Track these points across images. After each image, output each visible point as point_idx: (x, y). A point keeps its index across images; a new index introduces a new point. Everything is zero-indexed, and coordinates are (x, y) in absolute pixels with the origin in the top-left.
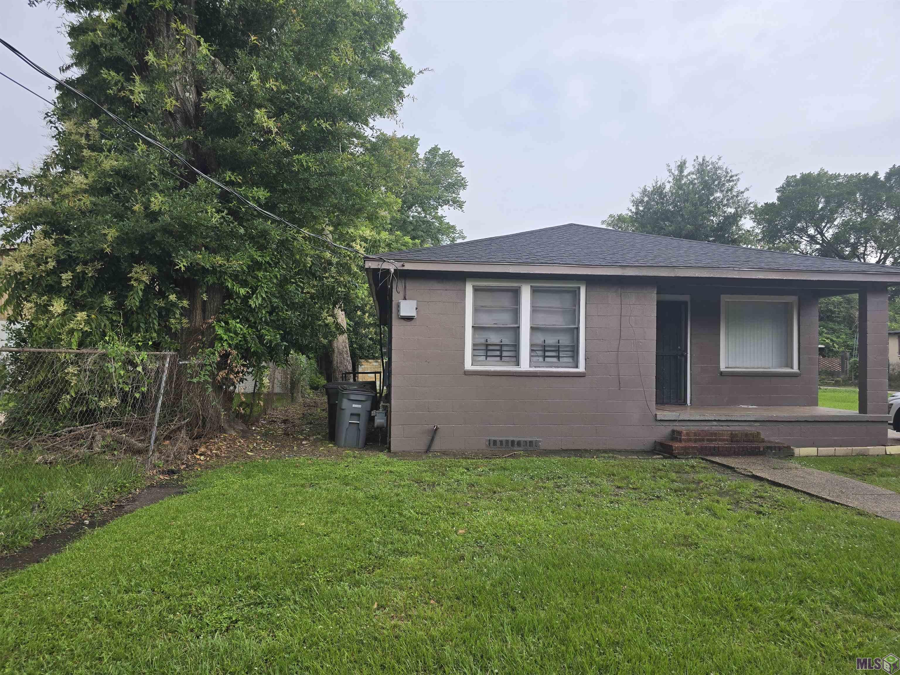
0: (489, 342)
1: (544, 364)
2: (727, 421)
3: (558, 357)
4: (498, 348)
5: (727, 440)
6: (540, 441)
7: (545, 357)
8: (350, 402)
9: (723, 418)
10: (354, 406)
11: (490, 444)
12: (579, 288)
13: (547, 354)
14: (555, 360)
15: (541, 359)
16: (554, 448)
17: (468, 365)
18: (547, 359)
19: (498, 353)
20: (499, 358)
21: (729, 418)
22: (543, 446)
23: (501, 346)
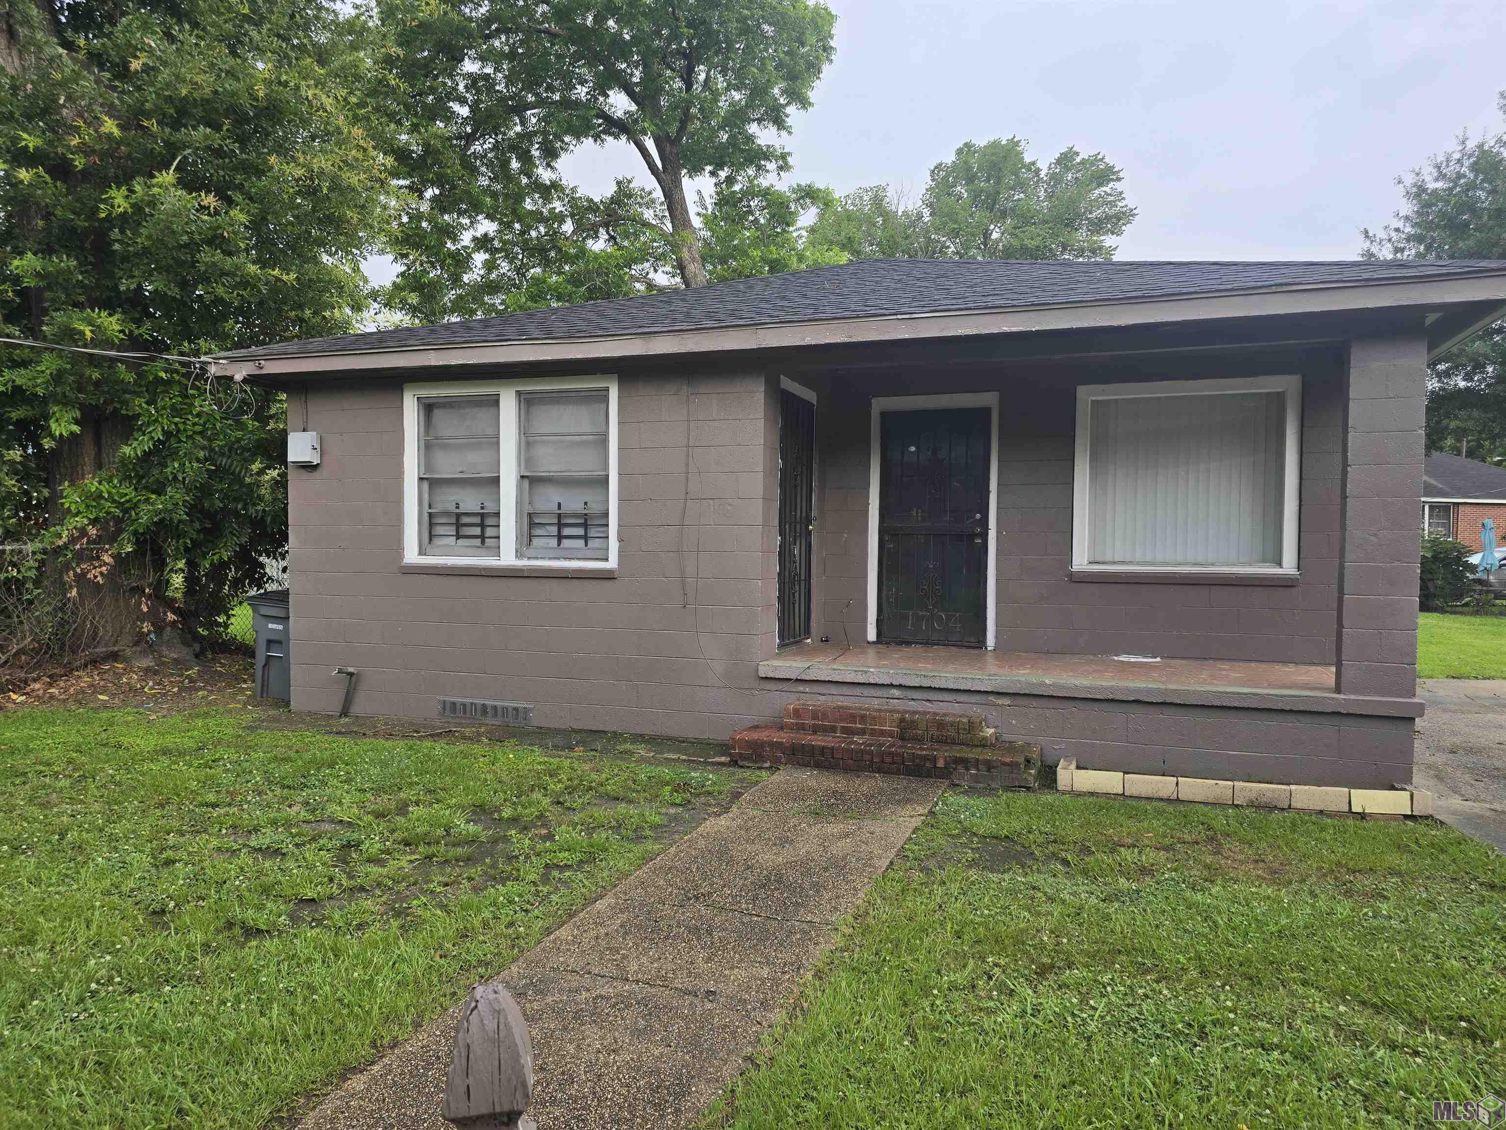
0: (461, 510)
1: (559, 553)
2: (920, 688)
3: (586, 538)
4: (477, 520)
5: (891, 734)
6: (531, 710)
7: (560, 537)
8: (263, 620)
9: (916, 682)
10: (270, 626)
11: (444, 708)
12: (607, 390)
13: (567, 531)
14: (580, 543)
15: (554, 542)
16: (557, 726)
17: (411, 555)
18: (566, 543)
19: (477, 531)
20: (478, 542)
21: (926, 683)
22: (536, 719)
23: (482, 516)
